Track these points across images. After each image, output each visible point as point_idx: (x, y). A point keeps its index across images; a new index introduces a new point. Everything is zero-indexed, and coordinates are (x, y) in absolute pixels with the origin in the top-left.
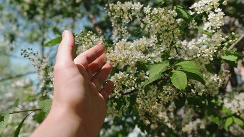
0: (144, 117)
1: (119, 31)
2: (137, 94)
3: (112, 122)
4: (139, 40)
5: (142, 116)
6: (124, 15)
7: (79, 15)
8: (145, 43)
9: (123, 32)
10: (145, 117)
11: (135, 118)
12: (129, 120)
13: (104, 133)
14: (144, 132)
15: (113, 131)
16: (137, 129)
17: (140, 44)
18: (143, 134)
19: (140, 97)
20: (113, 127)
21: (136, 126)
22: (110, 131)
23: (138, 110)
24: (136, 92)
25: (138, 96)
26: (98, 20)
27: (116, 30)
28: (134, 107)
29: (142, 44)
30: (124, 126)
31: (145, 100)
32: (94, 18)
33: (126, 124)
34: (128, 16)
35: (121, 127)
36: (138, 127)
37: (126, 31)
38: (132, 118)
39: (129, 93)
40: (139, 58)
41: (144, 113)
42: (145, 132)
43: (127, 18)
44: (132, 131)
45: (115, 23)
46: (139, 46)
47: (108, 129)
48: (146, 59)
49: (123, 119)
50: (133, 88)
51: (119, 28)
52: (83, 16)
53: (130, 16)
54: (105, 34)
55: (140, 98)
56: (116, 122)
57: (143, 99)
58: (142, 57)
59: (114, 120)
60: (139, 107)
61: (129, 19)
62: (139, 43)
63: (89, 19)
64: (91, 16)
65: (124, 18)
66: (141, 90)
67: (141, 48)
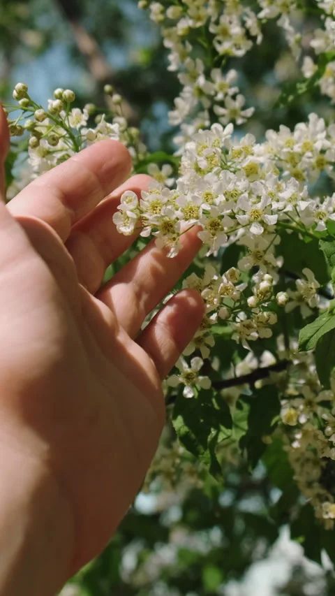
0: (318, 489)
1: (200, 92)
2: (284, 383)
3: (174, 515)
4: (292, 130)
5: (310, 485)
6: (224, 20)
7: (32, 39)
8: (318, 145)
9: (220, 97)
10: (323, 492)
11: (276, 495)
12: (252, 505)
13: (140, 561)
14: (318, 560)
15: (182, 554)
16: (288, 547)
17: (297, 148)
18: (311, 568)
19: (301, 396)
20: (179, 537)
21: (285, 533)
22: (166, 555)
23: (292, 458)
24: (281, 374)
25: (291, 390)
26: (118, 60)
27: (188, 91)
28: (268, 440)
29: (307, 147)
30: (228, 533)
31: (319, 410)
32: (101, 52)
33: (239, 525)
34: (243, 23)
35: (216, 535)
36: (293, 536)
37: (232, 91)
38: (266, 497)
39: (250, 378)
40: (289, 208)
41: (316, 473)
42: (325, 557)
43: (236, 30)
44: (265, 556)
45: (183, 56)
46: (294, 159)
47: (157, 545)
48: (320, 216)
49: (226, 499)
50: (268, 358)
51: (201, 80)
52: (48, 41)
53: (251, 22)
54: (146, 124)
55: (297, 402)
56: (193, 516)
57: (309, 403)
58: (303, 205)
59: (187, 507)
60: (292, 440)
61: (248, 35)
62: (290, 144)
63: (78, 57)
64: (86, 44)
65: (225, 33)
66: (303, 366)
67: (300, 167)
